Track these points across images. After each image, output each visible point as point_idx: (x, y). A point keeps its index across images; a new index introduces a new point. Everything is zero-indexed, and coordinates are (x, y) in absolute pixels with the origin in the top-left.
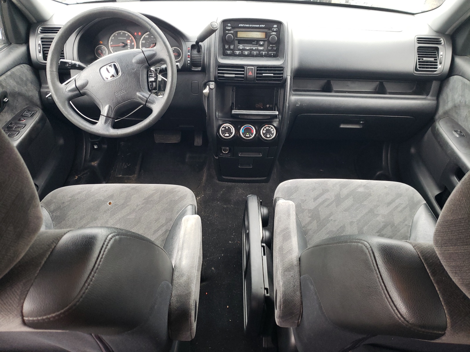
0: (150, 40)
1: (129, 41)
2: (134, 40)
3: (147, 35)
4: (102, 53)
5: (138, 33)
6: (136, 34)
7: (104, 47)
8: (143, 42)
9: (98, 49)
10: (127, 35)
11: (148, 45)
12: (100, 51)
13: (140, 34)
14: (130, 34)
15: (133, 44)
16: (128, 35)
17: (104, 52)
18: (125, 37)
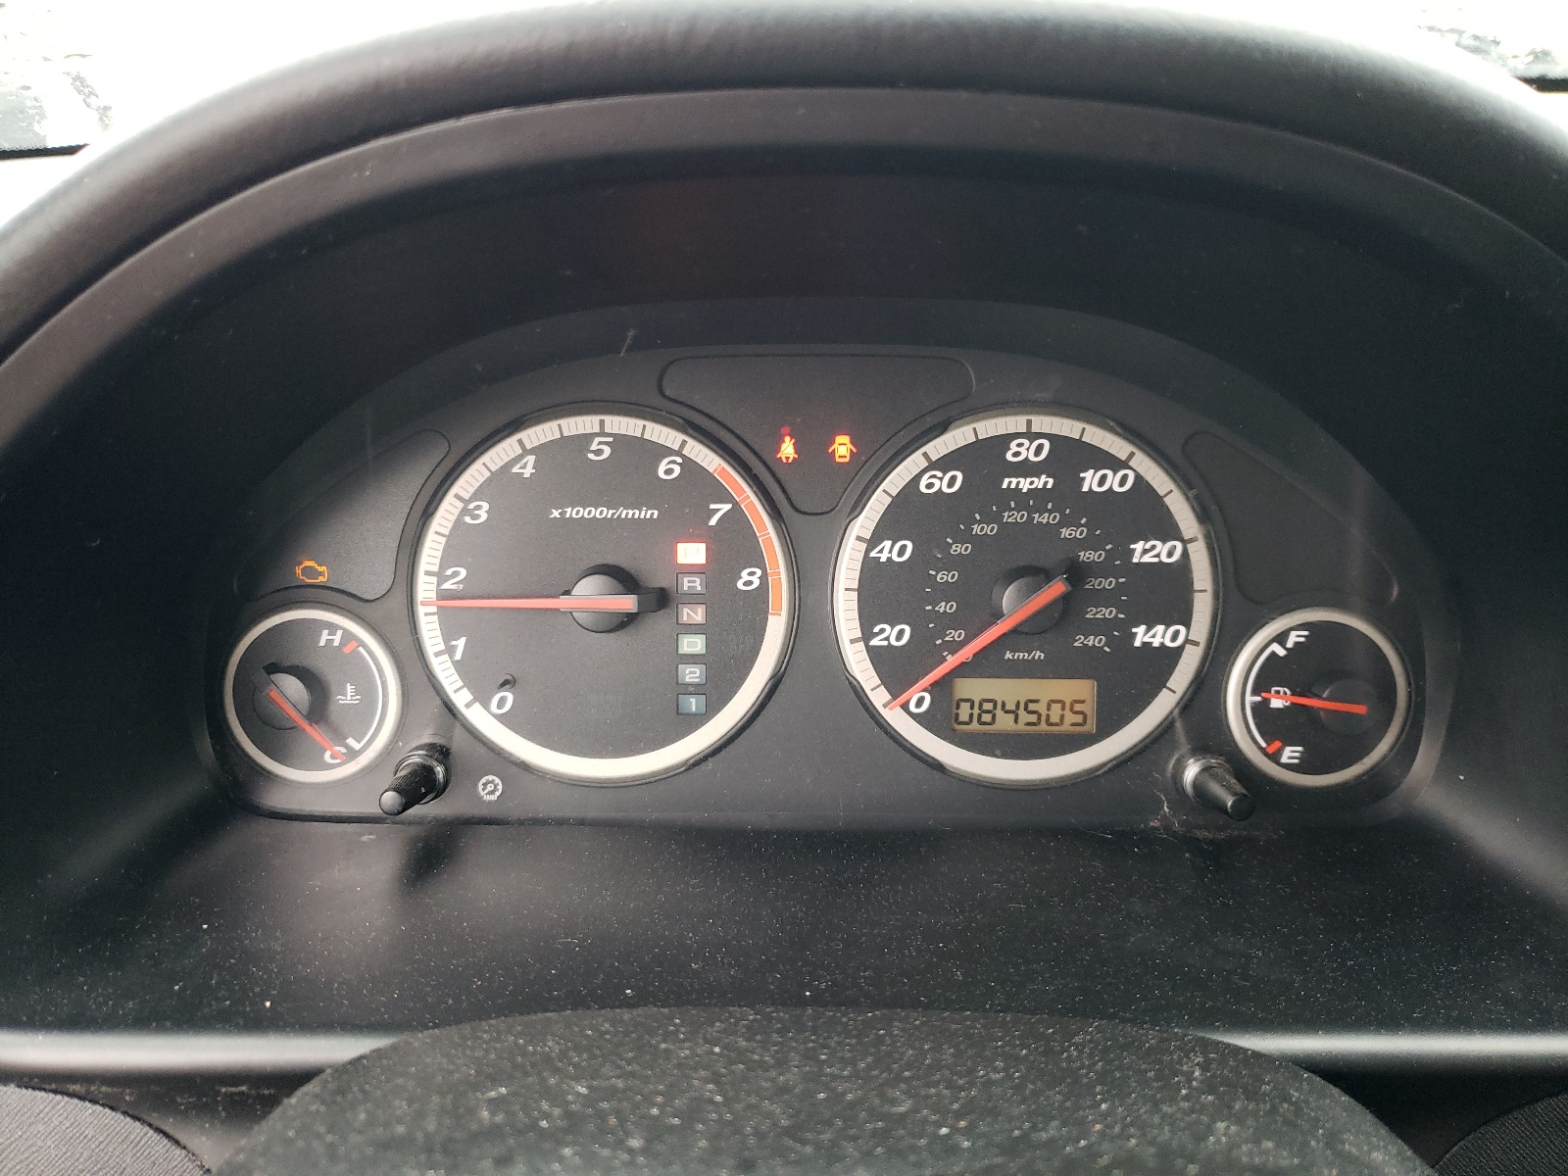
0: (991, 529)
1: (692, 553)
2: (767, 533)
3: (944, 464)
4: (319, 708)
5: (814, 448)
6: (788, 449)
7: (348, 636)
8: (887, 551)
9: (271, 662)
10: (667, 469)
11: (946, 592)
12: (291, 688)
13: (842, 448)
14: (709, 460)
15: (748, 579)
16: (689, 465)
17: (347, 696)
18: (650, 490)
